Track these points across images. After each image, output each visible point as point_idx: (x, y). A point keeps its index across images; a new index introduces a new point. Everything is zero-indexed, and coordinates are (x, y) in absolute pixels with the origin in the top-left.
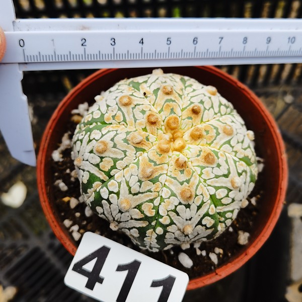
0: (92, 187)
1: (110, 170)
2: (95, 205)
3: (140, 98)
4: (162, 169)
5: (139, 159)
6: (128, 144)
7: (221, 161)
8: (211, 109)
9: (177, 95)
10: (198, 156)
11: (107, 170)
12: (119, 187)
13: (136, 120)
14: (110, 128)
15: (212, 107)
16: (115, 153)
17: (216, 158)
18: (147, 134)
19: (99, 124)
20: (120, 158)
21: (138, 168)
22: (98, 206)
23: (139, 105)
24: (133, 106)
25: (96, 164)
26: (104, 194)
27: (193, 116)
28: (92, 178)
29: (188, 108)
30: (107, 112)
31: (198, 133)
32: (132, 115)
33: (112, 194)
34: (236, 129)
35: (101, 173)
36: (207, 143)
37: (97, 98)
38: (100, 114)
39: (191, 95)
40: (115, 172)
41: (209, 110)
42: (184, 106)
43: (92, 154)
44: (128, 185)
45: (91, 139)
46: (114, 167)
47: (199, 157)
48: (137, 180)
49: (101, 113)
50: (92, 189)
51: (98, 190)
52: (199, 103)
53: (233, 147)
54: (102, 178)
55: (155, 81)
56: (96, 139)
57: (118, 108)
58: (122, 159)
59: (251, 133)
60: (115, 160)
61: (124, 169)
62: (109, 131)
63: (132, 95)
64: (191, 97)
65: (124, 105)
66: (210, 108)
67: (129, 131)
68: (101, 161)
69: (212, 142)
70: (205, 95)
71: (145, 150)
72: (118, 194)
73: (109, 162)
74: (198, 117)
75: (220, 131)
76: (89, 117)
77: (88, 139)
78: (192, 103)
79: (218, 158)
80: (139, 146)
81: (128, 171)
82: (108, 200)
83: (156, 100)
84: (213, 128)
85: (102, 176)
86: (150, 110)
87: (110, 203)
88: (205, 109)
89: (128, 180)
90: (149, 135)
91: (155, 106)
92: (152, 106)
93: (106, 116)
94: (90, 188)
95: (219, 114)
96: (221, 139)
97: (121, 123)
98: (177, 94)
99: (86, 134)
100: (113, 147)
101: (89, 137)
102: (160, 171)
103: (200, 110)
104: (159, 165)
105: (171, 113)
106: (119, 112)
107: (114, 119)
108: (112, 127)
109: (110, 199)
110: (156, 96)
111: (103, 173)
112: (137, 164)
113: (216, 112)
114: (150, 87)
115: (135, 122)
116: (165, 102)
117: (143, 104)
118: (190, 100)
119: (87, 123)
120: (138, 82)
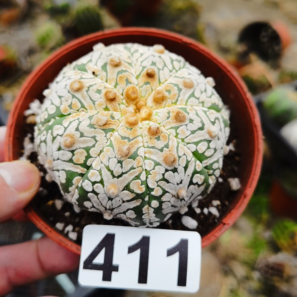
0: (73, 185)
1: (86, 161)
2: (82, 201)
3: (91, 78)
4: (137, 142)
5: (111, 140)
6: (95, 129)
7: (192, 115)
8: (165, 68)
9: (127, 65)
10: (168, 118)
11: (82, 162)
12: (101, 175)
13: (94, 102)
14: (70, 118)
15: (165, 65)
16: (85, 142)
17: (186, 114)
18: (110, 112)
19: (57, 118)
20: (91, 145)
21: (114, 149)
22: (85, 201)
23: (92, 86)
24: (86, 89)
25: (68, 159)
26: (88, 187)
27: (149, 80)
28: (70, 176)
29: (142, 74)
30: (61, 104)
31: (161, 95)
32: (89, 98)
33: (96, 184)
34: (196, 80)
35: (77, 168)
36: (172, 103)
37: (46, 92)
38: (55, 108)
39: (141, 60)
40: (91, 161)
41: (163, 69)
42: (138, 73)
43: (61, 151)
44: (109, 170)
45: (54, 136)
46: (88, 157)
47: (170, 119)
48: (117, 161)
49: (56, 106)
50: (74, 186)
51: (80, 186)
52: (151, 65)
53: (198, 99)
54: (79, 171)
55: (100, 56)
56: (60, 134)
57: (71, 96)
58: (94, 146)
59: (210, 80)
60: (87, 150)
61: (99, 155)
62: (71, 123)
63: (81, 78)
64: (142, 62)
65: (77, 91)
66: (163, 68)
67: (91, 115)
68: (73, 155)
69: (177, 100)
70: (154, 56)
71: (114, 130)
72: (102, 182)
73: (82, 153)
74: (154, 79)
75: (181, 86)
76: (45, 115)
77: (52, 137)
78: (144, 67)
79: (188, 113)
80: (107, 127)
81: (104, 156)
82: (93, 192)
83: (107, 75)
84: (173, 86)
85: (80, 170)
86: (105, 88)
87: (97, 194)
88: (159, 69)
89: (107, 165)
90: (112, 113)
91: (108, 82)
92: (106, 83)
93: (62, 108)
94: (71, 186)
95: (174, 71)
96: (184, 94)
97: (80, 110)
98: (126, 63)
99: (47, 133)
100: (81, 137)
101: (52, 134)
102: (136, 146)
103: (154, 72)
104: (133, 139)
105: (127, 85)
106: (74, 99)
107: (71, 108)
108: (73, 117)
109: (96, 190)
110: (106, 71)
111: (79, 166)
112: (111, 145)
113: (171, 69)
114: (96, 64)
115: (94, 104)
116: (117, 75)
117: (95, 84)
118: (141, 65)
119: (45, 121)
120: (83, 64)
